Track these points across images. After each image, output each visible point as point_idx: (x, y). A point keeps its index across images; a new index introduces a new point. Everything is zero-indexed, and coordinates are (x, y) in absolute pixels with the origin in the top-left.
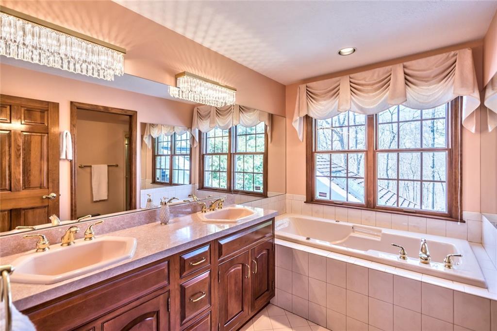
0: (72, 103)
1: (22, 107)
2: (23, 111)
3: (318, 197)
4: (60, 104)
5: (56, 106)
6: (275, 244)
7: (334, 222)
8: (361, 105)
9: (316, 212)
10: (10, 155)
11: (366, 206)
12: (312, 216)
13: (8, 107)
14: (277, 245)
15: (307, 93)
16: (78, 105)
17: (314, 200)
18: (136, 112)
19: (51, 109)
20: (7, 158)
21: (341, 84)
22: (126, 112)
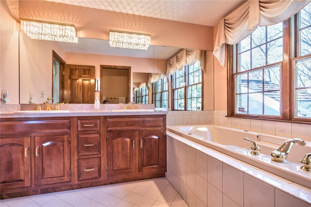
0: (101, 65)
1: (82, 69)
2: (82, 71)
3: (237, 112)
4: (96, 67)
5: (94, 67)
6: (166, 135)
7: (243, 131)
8: (268, 16)
9: (235, 125)
10: (78, 89)
11: (281, 118)
12: (232, 128)
13: (78, 70)
14: (168, 135)
15: (225, 25)
16: (103, 66)
17: (234, 115)
18: (131, 67)
19: (92, 69)
20: (77, 90)
21: (250, 6)
22: (125, 68)
